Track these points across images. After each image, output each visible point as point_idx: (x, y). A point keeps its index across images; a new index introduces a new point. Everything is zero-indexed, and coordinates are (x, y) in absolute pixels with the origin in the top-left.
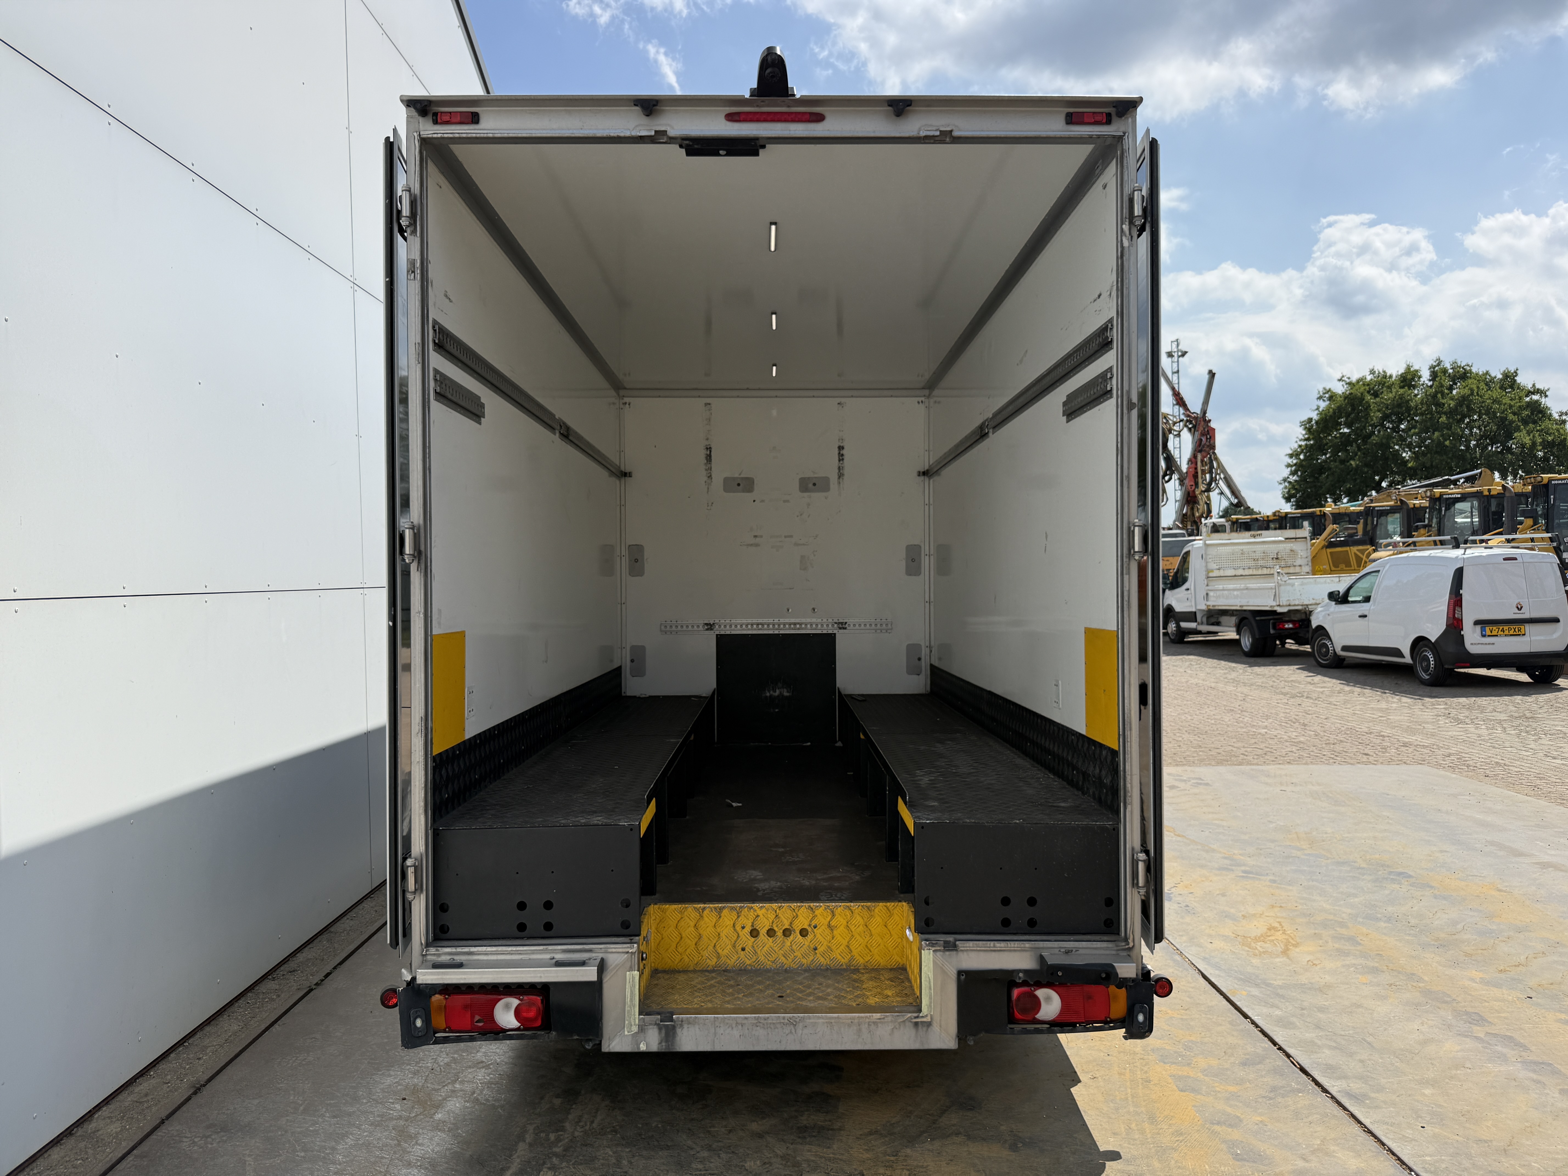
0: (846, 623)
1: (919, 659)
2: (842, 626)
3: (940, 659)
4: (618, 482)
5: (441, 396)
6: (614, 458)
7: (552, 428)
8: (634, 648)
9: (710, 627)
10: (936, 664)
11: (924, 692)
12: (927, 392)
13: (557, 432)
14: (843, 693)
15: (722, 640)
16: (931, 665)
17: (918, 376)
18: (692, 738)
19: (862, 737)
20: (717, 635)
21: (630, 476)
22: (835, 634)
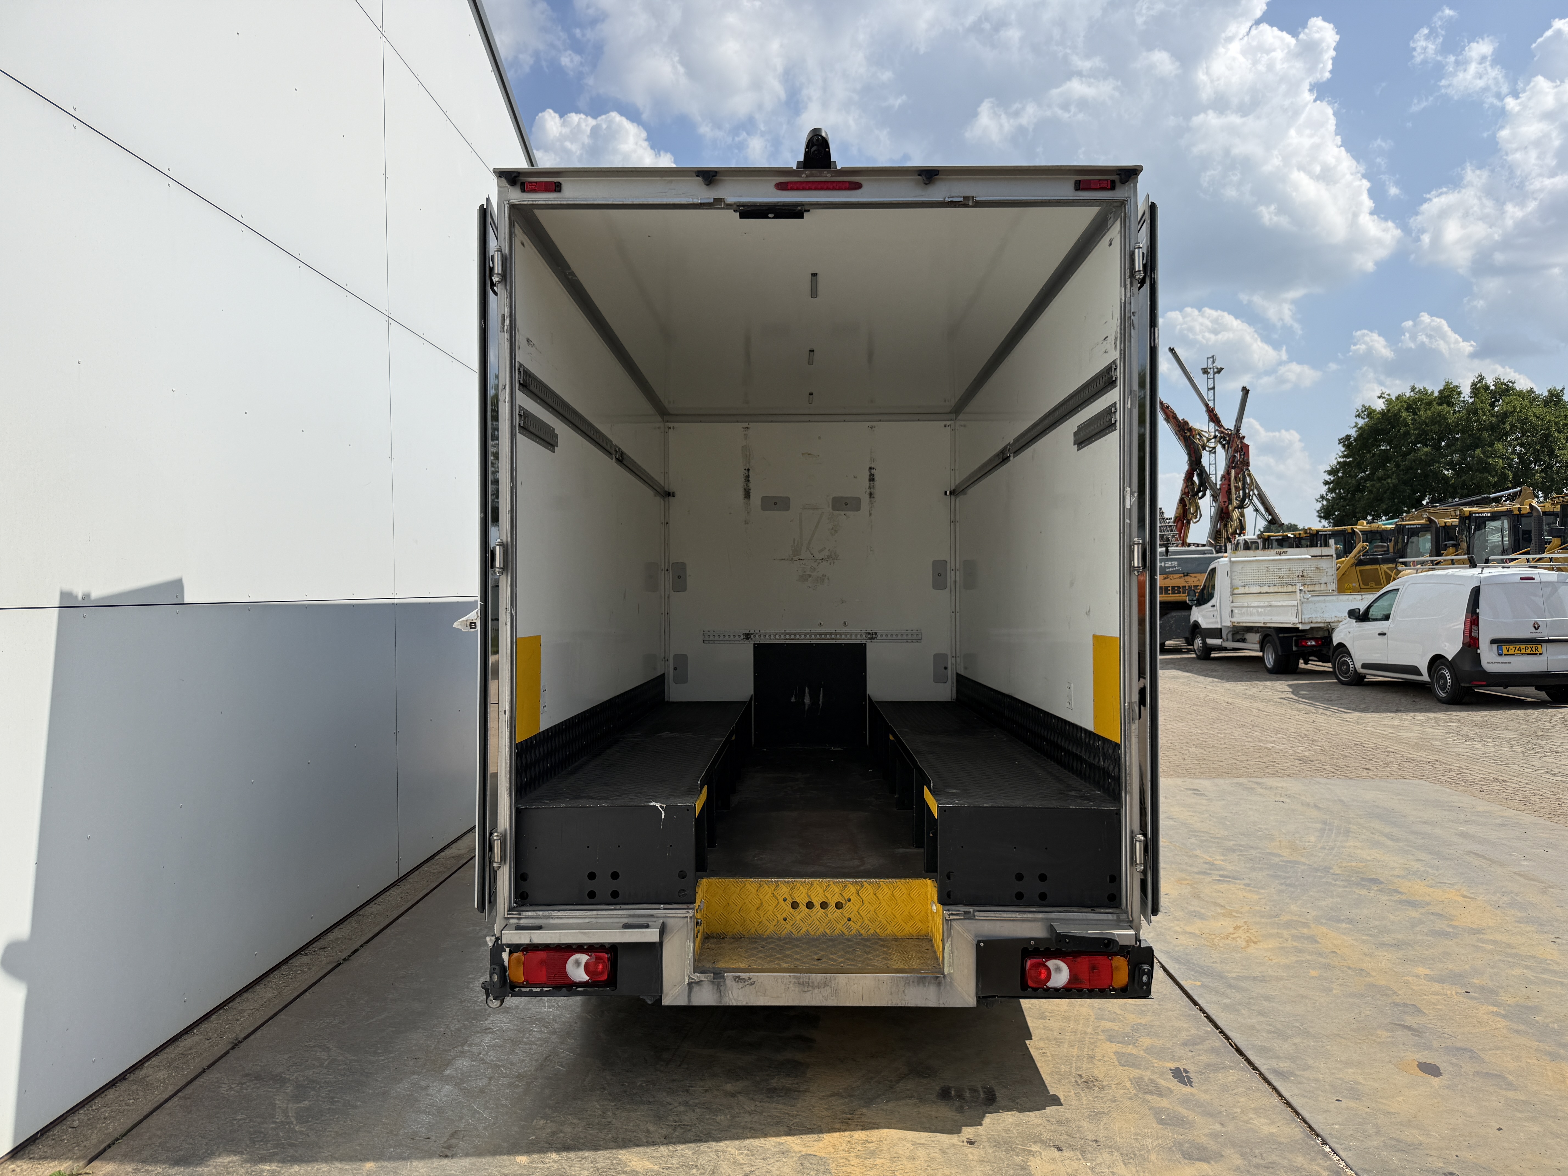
0: (876, 634)
1: (946, 668)
2: (872, 636)
3: (966, 668)
4: (662, 501)
5: (524, 429)
6: (658, 477)
7: (608, 453)
8: (675, 656)
9: (747, 636)
10: (962, 673)
11: (950, 700)
12: (953, 416)
13: (614, 456)
14: (874, 700)
15: (759, 649)
16: (957, 674)
17: (945, 401)
18: (733, 738)
19: (891, 738)
20: (754, 644)
21: (673, 496)
22: (865, 644)
